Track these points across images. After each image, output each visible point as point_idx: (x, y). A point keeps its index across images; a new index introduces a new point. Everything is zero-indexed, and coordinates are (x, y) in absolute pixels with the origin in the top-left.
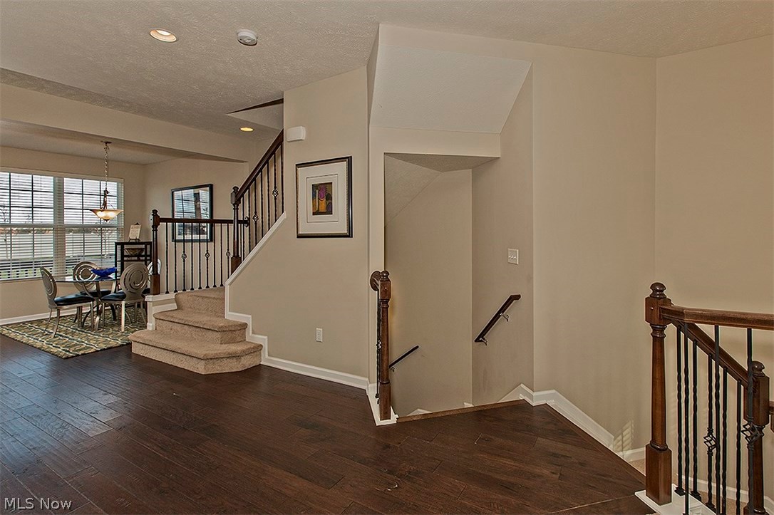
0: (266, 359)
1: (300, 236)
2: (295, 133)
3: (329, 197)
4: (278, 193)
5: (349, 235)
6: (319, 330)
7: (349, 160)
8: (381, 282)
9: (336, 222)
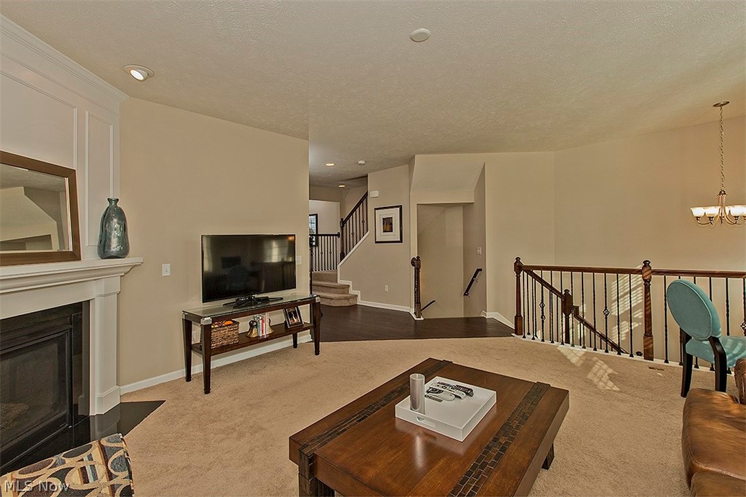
0: (360, 302)
1: (376, 242)
2: (373, 194)
3: (391, 224)
4: (365, 222)
5: (401, 241)
6: (387, 286)
7: (401, 207)
8: (416, 263)
9: (395, 235)
